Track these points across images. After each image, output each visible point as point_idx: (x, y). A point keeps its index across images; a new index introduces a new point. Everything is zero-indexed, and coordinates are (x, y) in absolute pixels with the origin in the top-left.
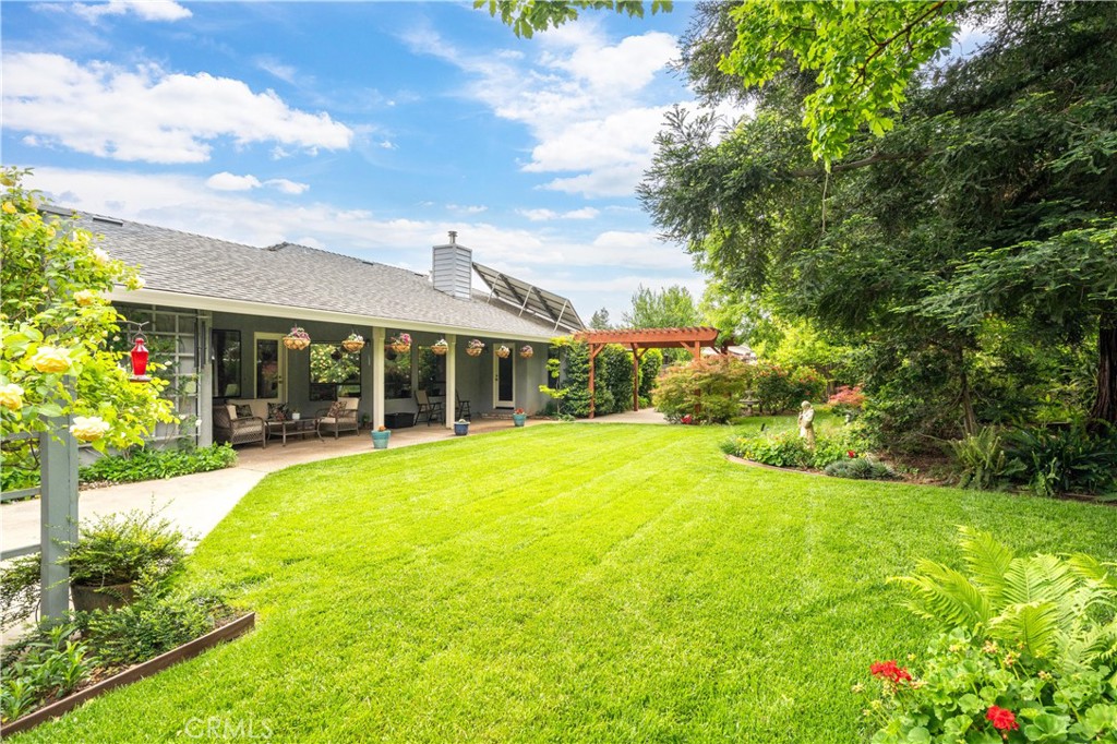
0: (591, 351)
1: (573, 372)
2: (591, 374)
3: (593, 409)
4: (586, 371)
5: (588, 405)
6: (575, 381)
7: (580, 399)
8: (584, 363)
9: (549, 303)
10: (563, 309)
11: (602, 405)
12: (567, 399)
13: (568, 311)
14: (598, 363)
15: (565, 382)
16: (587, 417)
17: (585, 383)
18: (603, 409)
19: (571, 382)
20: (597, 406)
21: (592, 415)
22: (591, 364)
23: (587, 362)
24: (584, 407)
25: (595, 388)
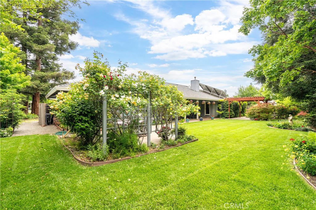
0: (229, 103)
1: (224, 108)
2: (229, 108)
3: (230, 116)
4: (228, 107)
5: (228, 115)
7: (226, 114)
8: (227, 105)
9: (217, 91)
10: (222, 93)
12: (223, 114)
14: (231, 105)
15: (222, 110)
16: (228, 118)
17: (227, 110)
18: (232, 116)
19: (224, 110)
20: (231, 116)
22: (229, 106)
23: (228, 105)
24: (227, 116)
25: (230, 111)
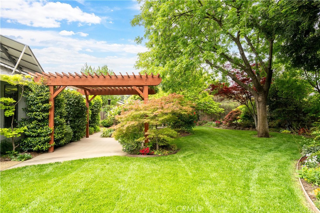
0: (52, 92)
1: (32, 111)
2: (51, 113)
3: (53, 144)
4: (46, 110)
5: (49, 141)
6: (35, 119)
7: (39, 135)
8: (43, 103)
9: (11, 51)
10: (21, 56)
11: (62, 138)
12: (24, 136)
13: (27, 58)
14: (58, 103)
15: (25, 120)
16: (47, 151)
17: (45, 120)
18: (62, 142)
19: (30, 120)
20: (57, 141)
21: (52, 149)
22: (51, 103)
23: (47, 101)
24: (43, 143)
25: (55, 125)
